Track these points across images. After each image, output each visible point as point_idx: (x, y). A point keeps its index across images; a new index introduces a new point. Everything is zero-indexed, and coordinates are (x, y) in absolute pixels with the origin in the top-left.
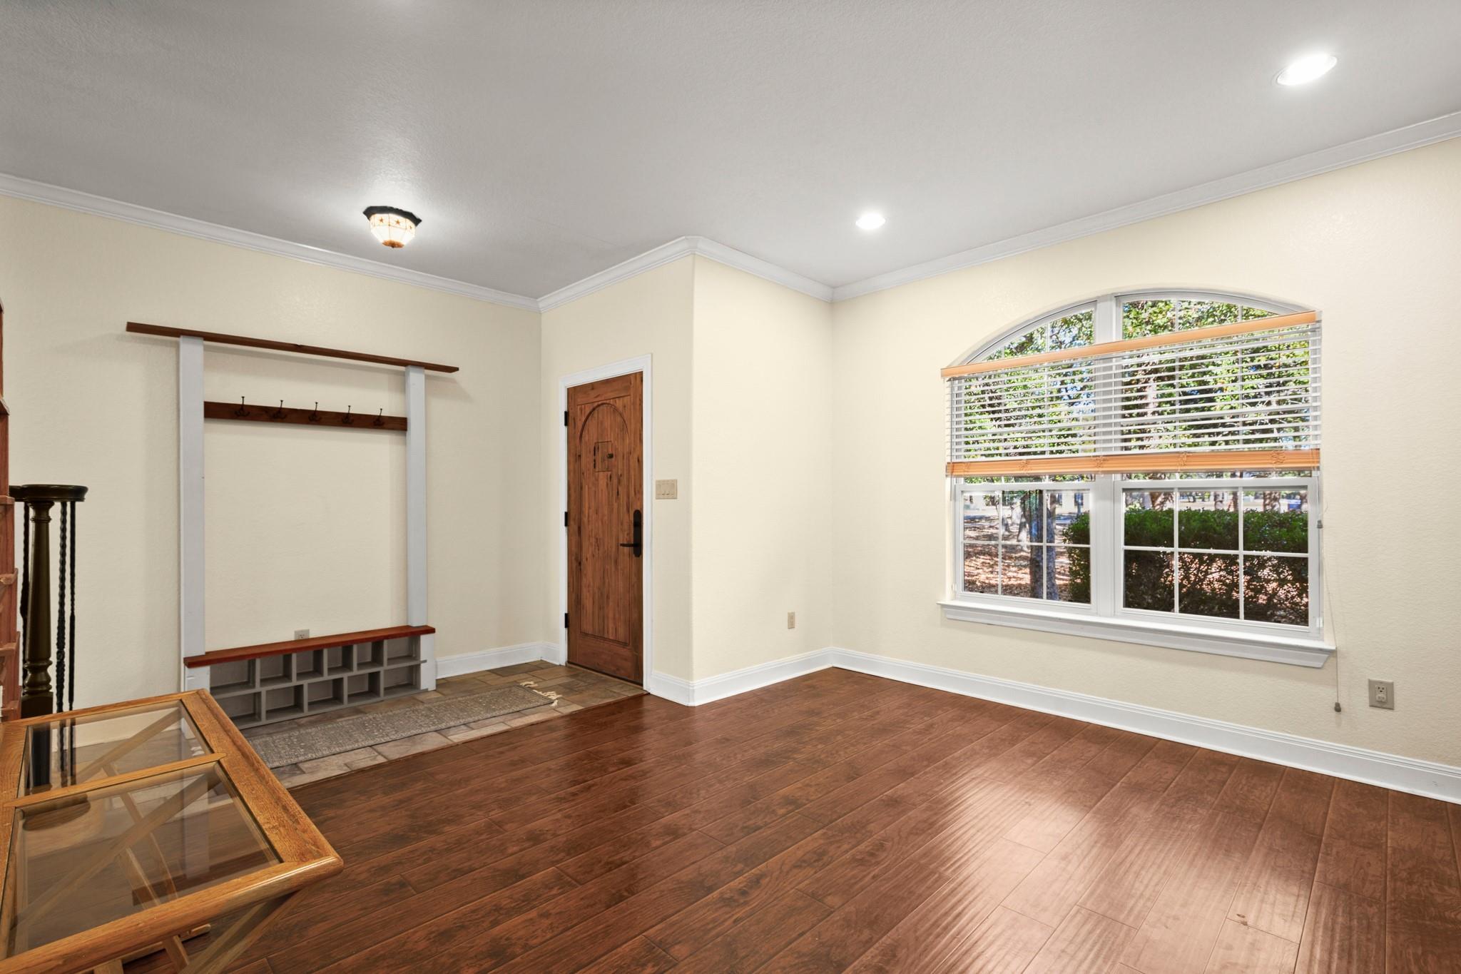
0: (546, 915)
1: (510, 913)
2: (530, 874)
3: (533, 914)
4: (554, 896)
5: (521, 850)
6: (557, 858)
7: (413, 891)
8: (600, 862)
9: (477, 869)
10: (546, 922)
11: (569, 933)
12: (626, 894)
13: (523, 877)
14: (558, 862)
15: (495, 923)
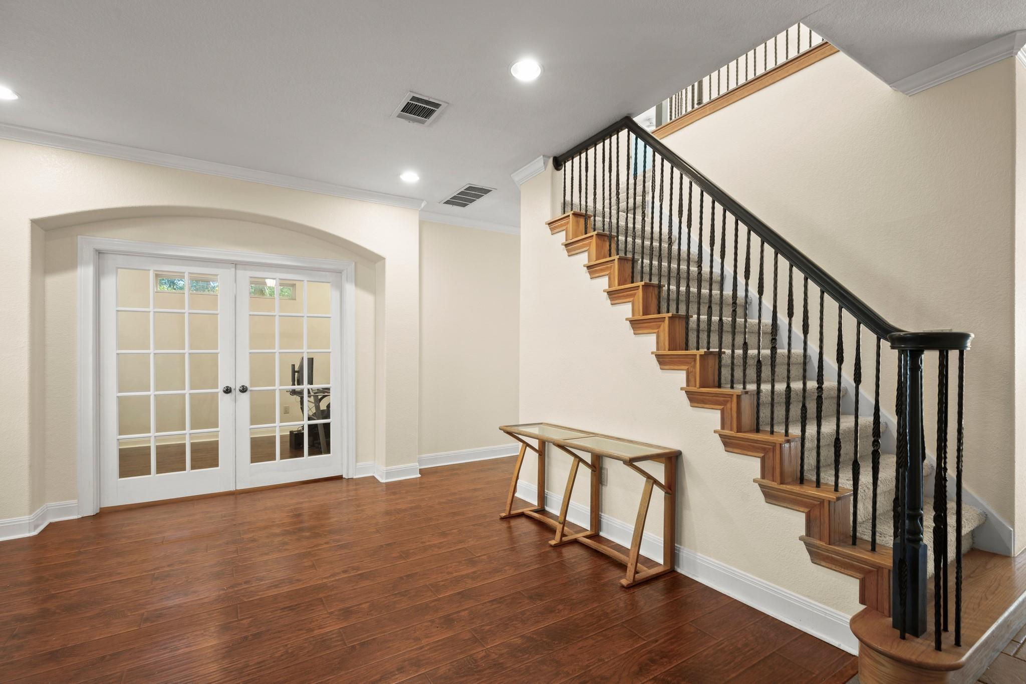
0: (449, 573)
1: (467, 576)
2: (455, 595)
3: (455, 574)
4: (442, 581)
5: (459, 612)
6: (436, 603)
7: (524, 593)
8: (409, 597)
9: (487, 602)
10: (450, 570)
11: (440, 565)
12: (405, 578)
13: (459, 593)
14: (436, 600)
15: (474, 572)
